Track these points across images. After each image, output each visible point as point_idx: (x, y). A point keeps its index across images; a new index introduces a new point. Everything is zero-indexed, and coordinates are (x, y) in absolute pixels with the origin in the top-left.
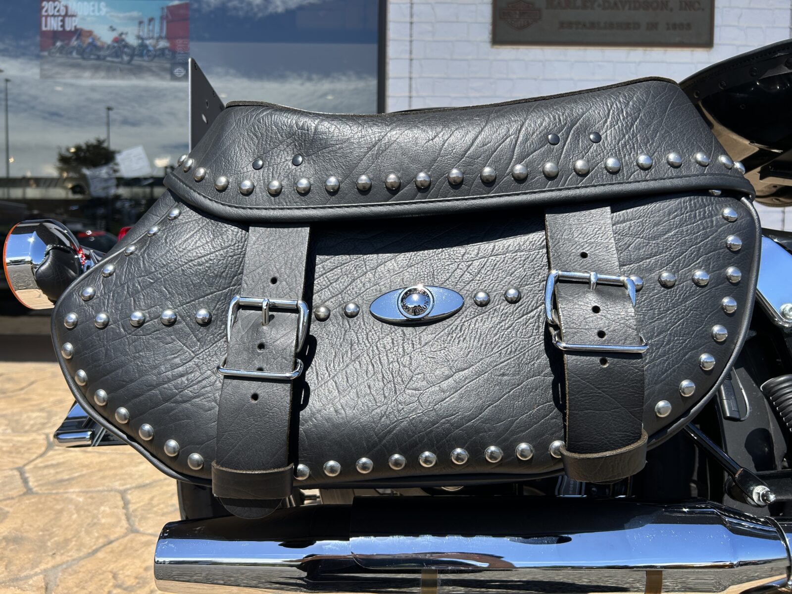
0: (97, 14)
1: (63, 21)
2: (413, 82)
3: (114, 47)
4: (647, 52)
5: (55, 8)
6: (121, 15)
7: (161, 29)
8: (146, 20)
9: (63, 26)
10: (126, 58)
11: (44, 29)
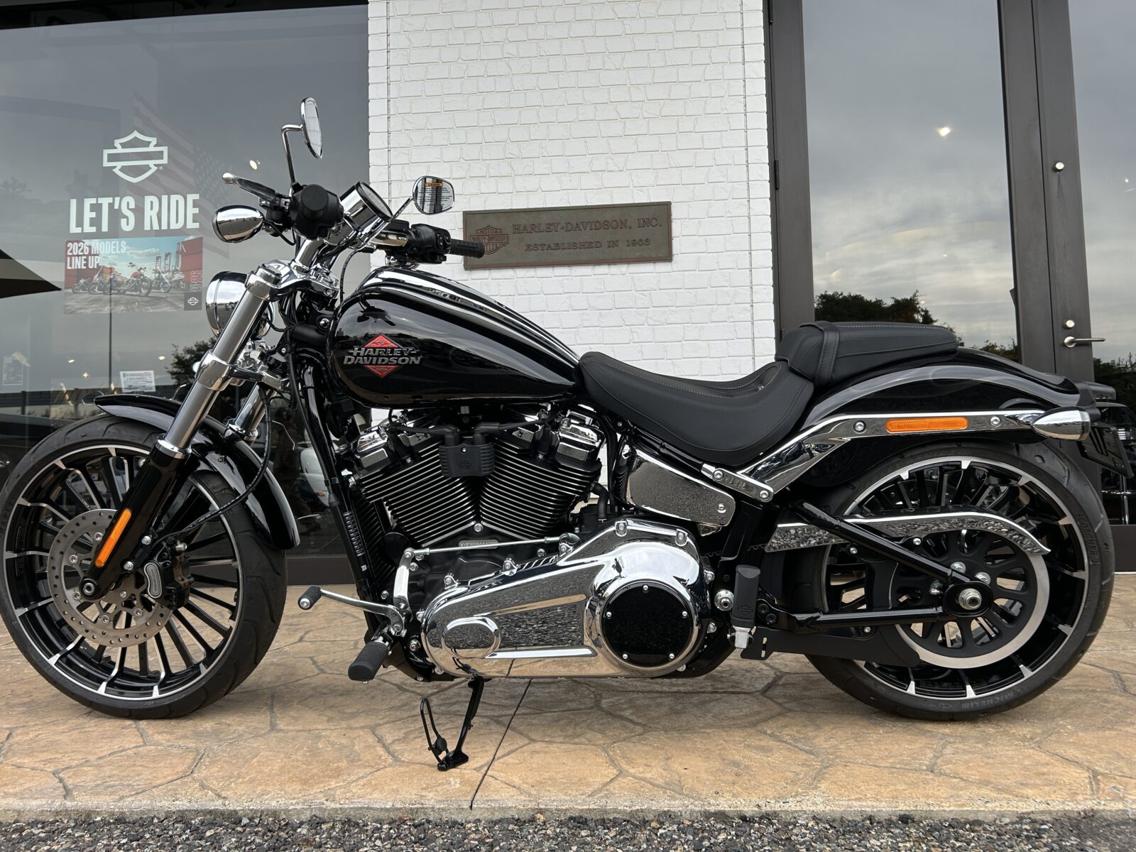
0: (118, 252)
1: (86, 260)
4: (612, 266)
5: (79, 248)
6: (140, 252)
7: (177, 262)
8: (163, 257)
9: (85, 265)
10: (144, 291)
11: (69, 268)
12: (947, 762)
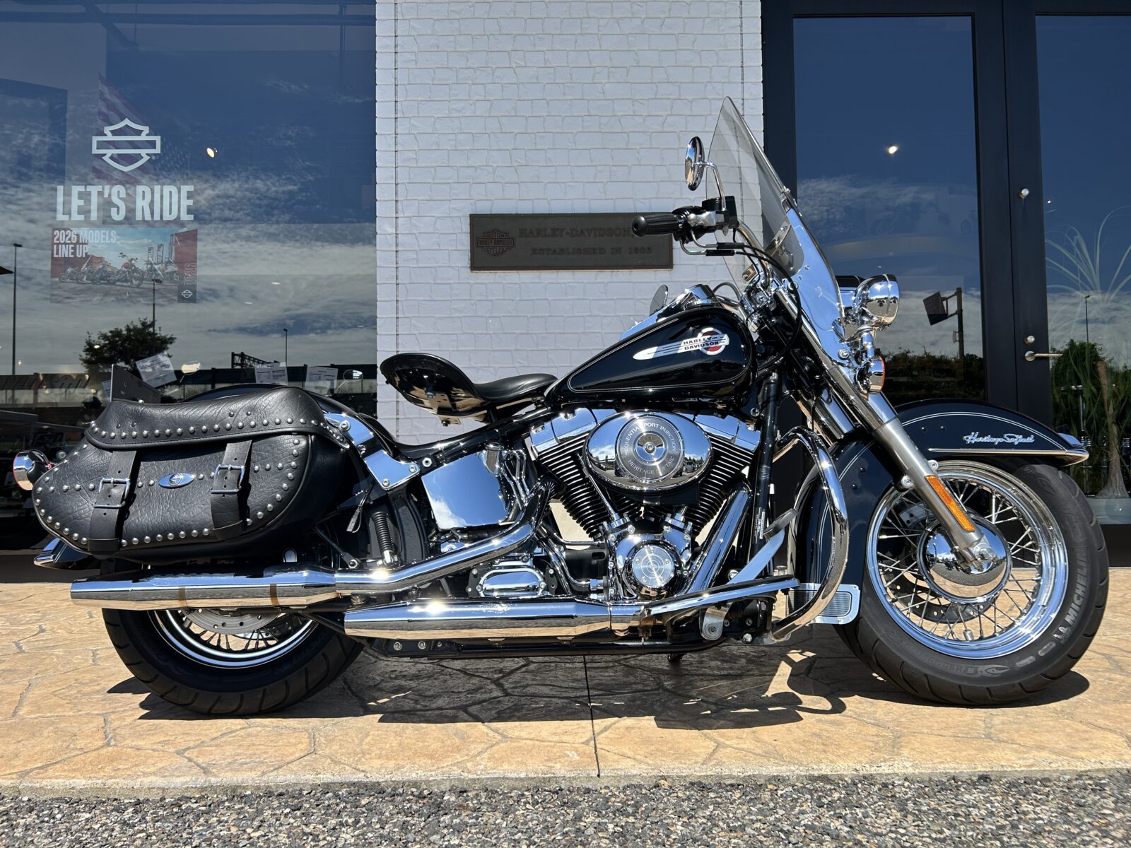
0: (107, 241)
1: (74, 249)
2: (400, 304)
3: (124, 272)
4: (614, 274)
5: (66, 236)
6: (131, 242)
7: (170, 254)
8: (155, 247)
9: (72, 254)
10: (135, 282)
11: (55, 256)
12: (1002, 731)
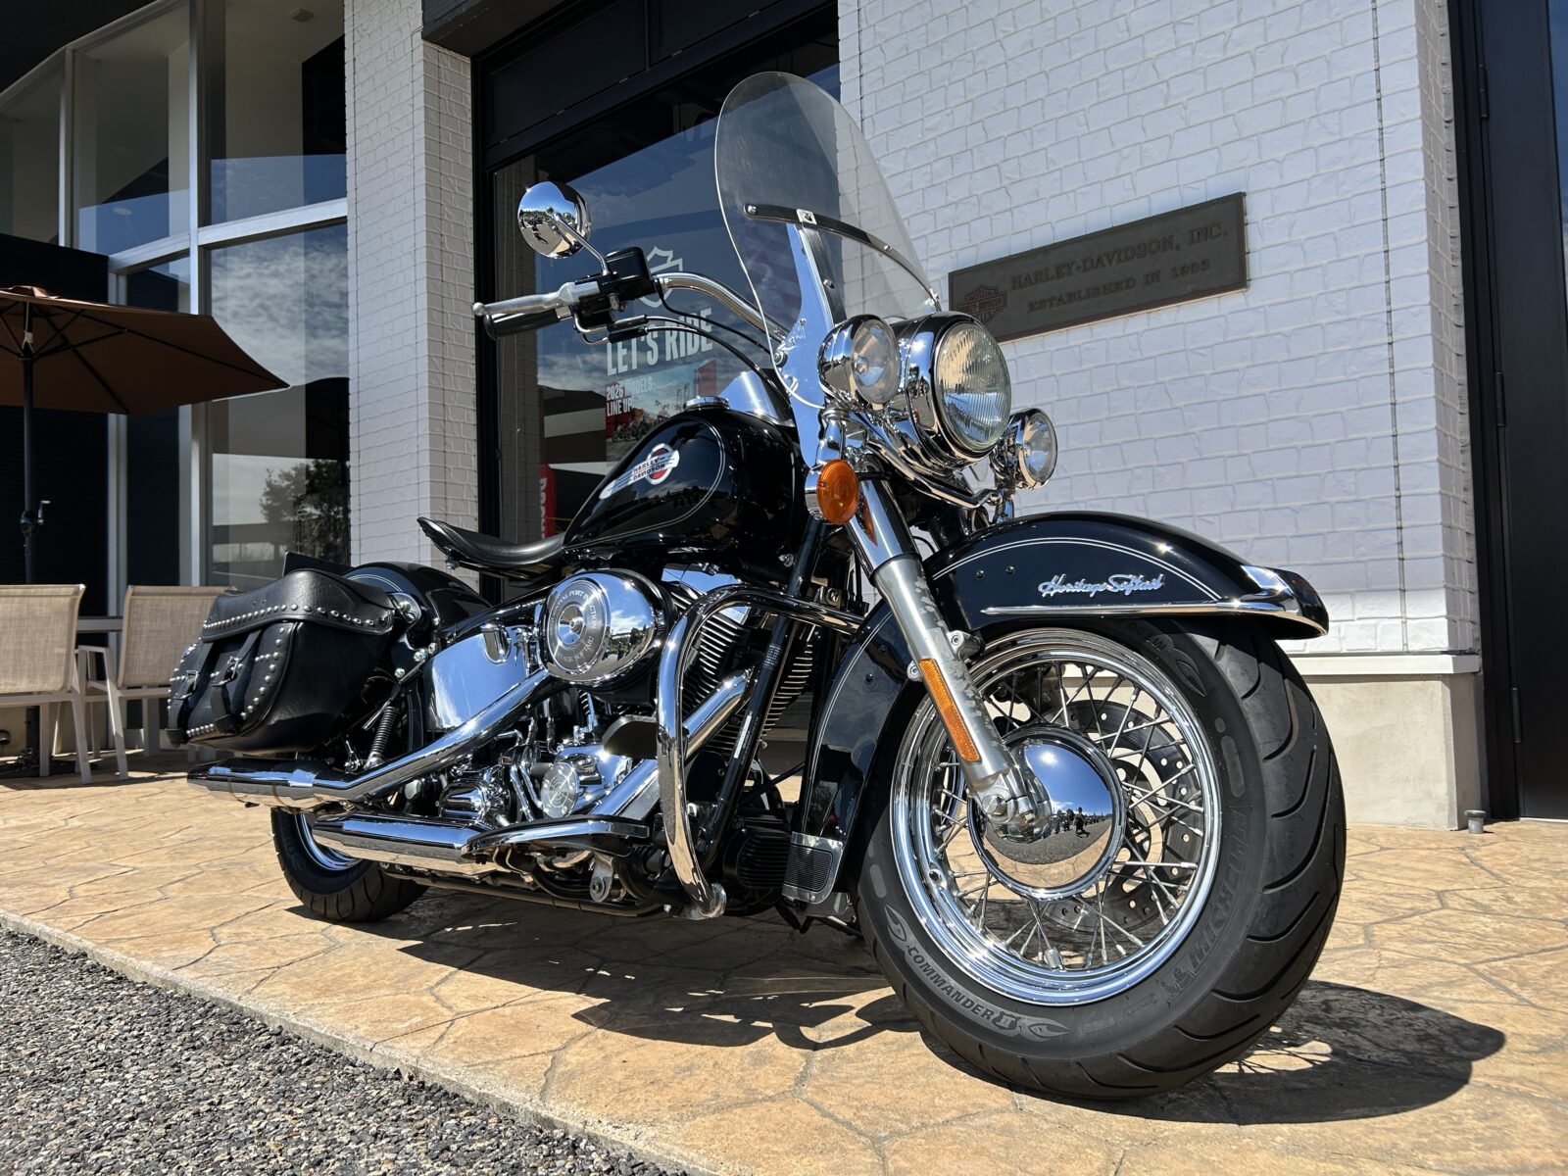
0: (646, 390)
1: (622, 403)
3: (659, 422)
5: (615, 391)
6: (663, 387)
8: (682, 387)
9: (622, 409)
11: (608, 414)
